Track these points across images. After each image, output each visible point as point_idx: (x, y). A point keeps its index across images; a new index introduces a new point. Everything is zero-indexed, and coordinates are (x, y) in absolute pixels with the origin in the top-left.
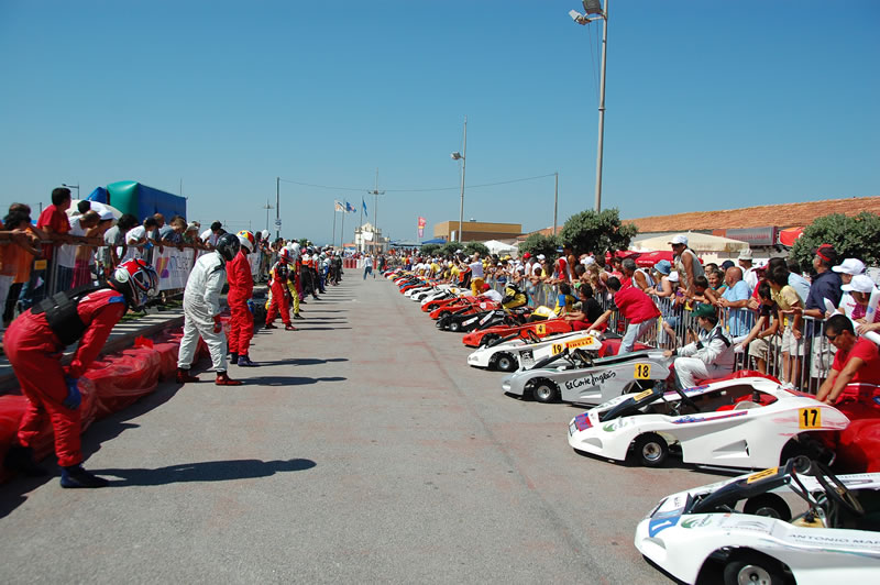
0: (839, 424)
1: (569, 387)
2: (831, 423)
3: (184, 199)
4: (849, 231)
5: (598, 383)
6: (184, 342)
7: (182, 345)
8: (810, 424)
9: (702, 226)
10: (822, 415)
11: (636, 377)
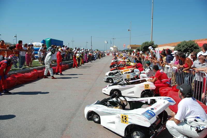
0: (153, 88)
1: (115, 80)
3: (63, 41)
4: (186, 45)
5: (120, 79)
8: (147, 88)
9: (174, 45)
10: (150, 86)
11: (127, 78)
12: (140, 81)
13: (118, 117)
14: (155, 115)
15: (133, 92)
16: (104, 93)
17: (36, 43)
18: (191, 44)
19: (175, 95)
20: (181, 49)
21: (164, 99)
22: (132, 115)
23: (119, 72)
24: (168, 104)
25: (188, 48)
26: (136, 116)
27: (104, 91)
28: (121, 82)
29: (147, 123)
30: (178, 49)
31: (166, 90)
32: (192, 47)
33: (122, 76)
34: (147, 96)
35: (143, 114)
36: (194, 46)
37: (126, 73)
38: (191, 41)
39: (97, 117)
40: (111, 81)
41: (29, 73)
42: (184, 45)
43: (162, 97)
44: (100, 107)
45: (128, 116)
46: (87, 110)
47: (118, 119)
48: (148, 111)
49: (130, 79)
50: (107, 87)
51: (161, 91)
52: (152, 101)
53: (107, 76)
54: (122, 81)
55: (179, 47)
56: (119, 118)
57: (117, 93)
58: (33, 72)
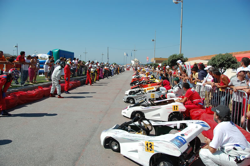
0: (183, 110)
1: (137, 100)
2: (181, 110)
3: (74, 53)
4: (221, 58)
5: (143, 99)
6: (52, 87)
7: (52, 88)
8: (175, 110)
9: (207, 59)
10: (179, 107)
11: (151, 97)
12: (168, 102)
13: (142, 144)
14: (186, 142)
15: (159, 115)
16: (124, 116)
17: (41, 54)
18: (227, 58)
19: (209, 118)
20: (216, 63)
21: (196, 123)
22: (159, 142)
23: (142, 90)
24: (202, 129)
25: (224, 62)
26: (163, 144)
27: (123, 113)
28: (144, 103)
29: (176, 151)
30: (213, 63)
31: (198, 113)
32: (229, 61)
33: (145, 95)
34: (175, 120)
35: (172, 141)
36: (232, 60)
37: (150, 92)
38: (227, 54)
39: (116, 145)
40: (132, 101)
41: (33, 91)
42: (219, 59)
43: (195, 121)
44: (120, 132)
45: (154, 144)
46: (104, 135)
47: (141, 147)
48: (177, 138)
49: (155, 99)
50: (127, 108)
51: (193, 114)
52: (182, 125)
53: (128, 95)
54: (146, 102)
55: (213, 61)
56: (143, 146)
57: (140, 115)
58: (37, 90)
